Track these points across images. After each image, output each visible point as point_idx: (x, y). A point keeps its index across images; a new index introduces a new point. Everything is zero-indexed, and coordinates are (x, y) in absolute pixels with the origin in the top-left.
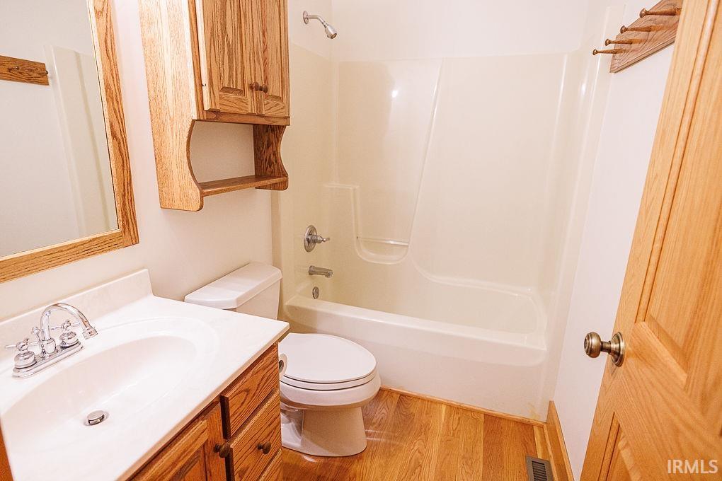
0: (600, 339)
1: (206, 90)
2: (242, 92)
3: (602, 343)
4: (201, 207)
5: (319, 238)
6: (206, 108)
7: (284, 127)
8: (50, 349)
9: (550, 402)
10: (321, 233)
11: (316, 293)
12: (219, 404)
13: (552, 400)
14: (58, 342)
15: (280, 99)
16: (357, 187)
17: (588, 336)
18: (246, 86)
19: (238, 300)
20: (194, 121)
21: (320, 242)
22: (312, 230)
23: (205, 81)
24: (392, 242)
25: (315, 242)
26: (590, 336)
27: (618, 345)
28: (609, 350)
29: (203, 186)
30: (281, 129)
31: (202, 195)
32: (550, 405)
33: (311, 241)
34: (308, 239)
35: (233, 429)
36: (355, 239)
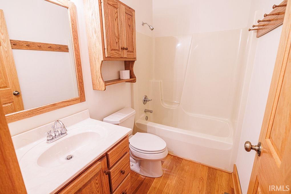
0: (251, 144)
1: (106, 50)
2: (118, 50)
3: (252, 146)
4: (105, 89)
5: (148, 100)
6: (106, 56)
7: (134, 61)
8: (57, 134)
9: (234, 164)
10: (149, 98)
11: (147, 118)
12: (106, 157)
13: (235, 164)
14: (60, 132)
15: (133, 52)
16: (162, 81)
17: (246, 143)
18: (120, 48)
19: (120, 121)
20: (102, 61)
21: (148, 101)
22: (146, 97)
23: (106, 47)
24: (175, 102)
25: (147, 101)
26: (247, 142)
27: (259, 148)
28: (255, 149)
29: (106, 82)
30: (133, 62)
31: (106, 85)
32: (234, 165)
33: (145, 101)
34: (144, 100)
35: (111, 165)
36: (161, 100)
